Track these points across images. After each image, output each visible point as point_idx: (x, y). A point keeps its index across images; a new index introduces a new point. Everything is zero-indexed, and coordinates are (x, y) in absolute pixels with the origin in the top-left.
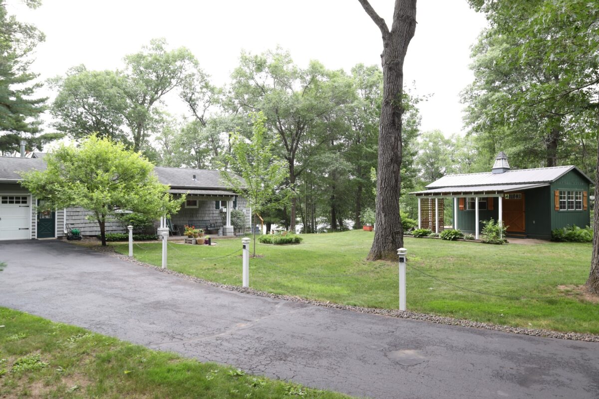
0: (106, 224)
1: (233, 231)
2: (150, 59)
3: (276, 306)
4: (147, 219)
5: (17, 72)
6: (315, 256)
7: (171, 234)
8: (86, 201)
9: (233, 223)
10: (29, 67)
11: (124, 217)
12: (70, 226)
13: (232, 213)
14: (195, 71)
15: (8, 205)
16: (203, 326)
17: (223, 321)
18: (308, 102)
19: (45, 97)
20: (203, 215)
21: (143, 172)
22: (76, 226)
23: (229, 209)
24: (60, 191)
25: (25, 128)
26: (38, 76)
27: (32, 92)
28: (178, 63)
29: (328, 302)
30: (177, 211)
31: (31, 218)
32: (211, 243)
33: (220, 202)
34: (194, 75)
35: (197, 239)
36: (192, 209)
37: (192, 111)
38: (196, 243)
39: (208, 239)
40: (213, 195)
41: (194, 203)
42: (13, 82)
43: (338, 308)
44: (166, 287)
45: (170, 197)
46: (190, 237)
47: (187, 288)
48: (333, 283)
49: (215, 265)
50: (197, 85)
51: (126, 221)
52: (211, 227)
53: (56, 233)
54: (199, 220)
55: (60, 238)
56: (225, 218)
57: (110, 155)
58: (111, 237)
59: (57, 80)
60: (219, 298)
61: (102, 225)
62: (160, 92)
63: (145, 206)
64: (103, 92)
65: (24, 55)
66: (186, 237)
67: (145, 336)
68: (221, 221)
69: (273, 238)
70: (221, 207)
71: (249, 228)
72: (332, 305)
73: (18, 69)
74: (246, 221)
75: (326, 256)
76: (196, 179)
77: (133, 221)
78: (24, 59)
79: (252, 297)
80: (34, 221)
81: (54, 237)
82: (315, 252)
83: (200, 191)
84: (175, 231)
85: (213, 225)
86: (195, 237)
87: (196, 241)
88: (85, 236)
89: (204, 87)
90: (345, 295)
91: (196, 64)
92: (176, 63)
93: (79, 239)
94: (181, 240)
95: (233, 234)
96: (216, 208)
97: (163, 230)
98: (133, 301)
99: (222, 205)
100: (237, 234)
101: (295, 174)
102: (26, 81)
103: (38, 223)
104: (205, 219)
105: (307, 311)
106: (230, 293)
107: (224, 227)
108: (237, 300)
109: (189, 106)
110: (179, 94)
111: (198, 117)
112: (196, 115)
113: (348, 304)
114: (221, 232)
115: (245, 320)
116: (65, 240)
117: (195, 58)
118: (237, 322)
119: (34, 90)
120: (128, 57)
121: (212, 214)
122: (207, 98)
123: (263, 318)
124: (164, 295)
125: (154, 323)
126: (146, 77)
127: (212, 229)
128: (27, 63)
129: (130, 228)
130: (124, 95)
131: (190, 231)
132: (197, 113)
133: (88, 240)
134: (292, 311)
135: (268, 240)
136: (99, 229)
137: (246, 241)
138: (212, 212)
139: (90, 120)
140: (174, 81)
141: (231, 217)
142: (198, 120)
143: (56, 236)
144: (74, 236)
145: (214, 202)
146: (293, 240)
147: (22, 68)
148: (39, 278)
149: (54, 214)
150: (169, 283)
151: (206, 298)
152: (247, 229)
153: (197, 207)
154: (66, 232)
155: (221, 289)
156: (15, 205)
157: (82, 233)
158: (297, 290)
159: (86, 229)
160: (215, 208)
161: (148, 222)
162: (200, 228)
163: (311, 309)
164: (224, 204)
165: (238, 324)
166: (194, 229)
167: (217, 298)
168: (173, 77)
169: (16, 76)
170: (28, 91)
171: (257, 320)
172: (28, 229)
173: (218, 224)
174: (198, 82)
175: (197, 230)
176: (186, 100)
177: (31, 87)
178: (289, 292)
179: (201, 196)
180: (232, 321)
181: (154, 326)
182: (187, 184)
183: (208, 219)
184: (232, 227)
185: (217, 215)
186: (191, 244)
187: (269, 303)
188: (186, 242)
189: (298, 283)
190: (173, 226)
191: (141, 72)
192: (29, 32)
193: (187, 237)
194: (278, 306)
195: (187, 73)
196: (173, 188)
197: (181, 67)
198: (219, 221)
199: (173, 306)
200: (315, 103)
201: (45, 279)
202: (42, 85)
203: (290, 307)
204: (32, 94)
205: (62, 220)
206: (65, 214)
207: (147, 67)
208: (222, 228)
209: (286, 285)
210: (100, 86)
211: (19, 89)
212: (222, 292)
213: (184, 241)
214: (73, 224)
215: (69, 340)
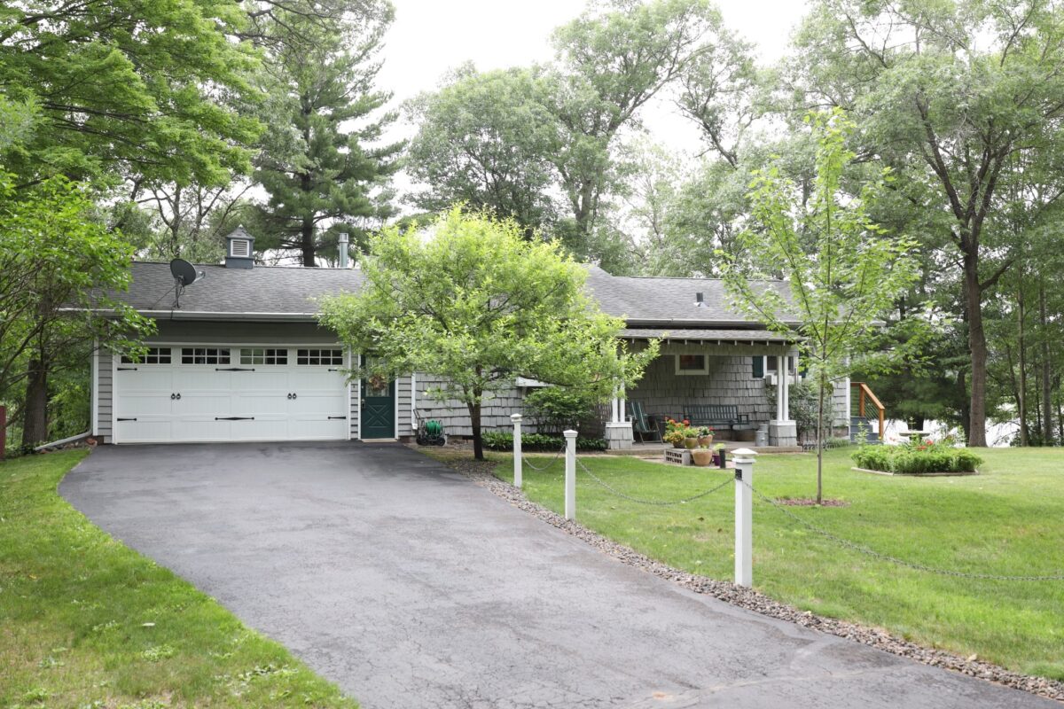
0: (483, 412)
1: (794, 434)
2: (606, 25)
3: (800, 651)
4: (581, 401)
5: (351, 94)
6: (1000, 511)
7: (639, 437)
8: (427, 356)
9: (795, 414)
10: (372, 81)
11: (533, 396)
12: (423, 414)
13: (792, 389)
14: (712, 38)
15: (309, 367)
16: (562, 684)
17: (620, 677)
18: (1016, 78)
19: (400, 141)
20: (721, 393)
21: (562, 288)
22: (435, 413)
23: (783, 380)
24: (381, 334)
25: (364, 210)
26: (390, 97)
27: (379, 133)
28: (672, 27)
29: (974, 657)
30: (635, 381)
31: (350, 396)
32: (727, 463)
33: (765, 359)
34: (711, 49)
35: (694, 451)
36: (692, 377)
37: (708, 138)
38: (692, 462)
39: (718, 454)
40: (740, 341)
41: (697, 362)
42: (345, 116)
43: (996, 679)
44: (541, 568)
45: (619, 347)
46: (677, 445)
47: (590, 574)
48: (1022, 596)
49: (702, 519)
50: (721, 72)
51: (537, 403)
52: (740, 422)
53: (397, 428)
54: (710, 406)
55: (404, 439)
56: (773, 402)
57: (485, 252)
58: (501, 441)
59: (420, 102)
60: (654, 609)
61: (475, 410)
62: (631, 102)
63: (561, 370)
64: (504, 114)
65: (364, 57)
66: (669, 447)
67: (407, 691)
68: (765, 408)
69: (894, 456)
70: (766, 373)
71: (844, 427)
72: (981, 667)
73: (354, 89)
74: (835, 408)
75: (1037, 512)
76: (702, 304)
77: (550, 404)
78: (362, 66)
79: (744, 616)
80: (355, 402)
81: (393, 436)
82: (1003, 501)
83: (711, 331)
84: (647, 433)
85: (744, 418)
86: (690, 446)
87: (691, 456)
88: (454, 438)
89: (739, 76)
90: (1044, 639)
91: (715, 21)
92: (666, 27)
93: (440, 442)
94: (655, 454)
95: (795, 442)
96: (754, 376)
97: (619, 426)
98: (442, 594)
99: (769, 368)
100: (805, 442)
101: (980, 283)
102: (367, 112)
103: (362, 405)
104: (727, 402)
105: (890, 679)
106: (690, 600)
107: (772, 422)
108: (694, 619)
109: (702, 127)
110: (677, 98)
111: (723, 153)
112: (720, 148)
113: (1039, 672)
114: (762, 435)
115: (682, 683)
116: (413, 444)
117: (711, 8)
118: (654, 687)
119: (382, 128)
120: (559, 31)
121: (743, 390)
122: (745, 102)
123: (741, 682)
124: (520, 588)
125: (448, 661)
126: (600, 70)
127: (743, 427)
128: (370, 73)
129: (516, 418)
130: (548, 115)
131: (677, 432)
132: (721, 144)
133: (457, 446)
134: (841, 674)
135: (878, 461)
136: (469, 422)
137: (744, 457)
138: (742, 385)
139: (483, 181)
140: (662, 72)
141: (790, 399)
142: (724, 158)
143: (397, 436)
144: (431, 436)
145: (749, 361)
146: (953, 464)
147: (359, 85)
148: (302, 525)
149: (392, 385)
150: (554, 558)
151: (619, 605)
152: (839, 432)
153: (705, 372)
154: (415, 426)
155: (673, 585)
156: (323, 368)
157: (447, 431)
158: (890, 609)
159: (455, 422)
160: (750, 376)
161: (583, 408)
162: (703, 425)
163: (903, 674)
164: (773, 365)
165: (654, 693)
166: (687, 425)
167: (644, 611)
168: (661, 62)
169: (350, 103)
170: (371, 133)
171: (717, 688)
172: (344, 418)
173: (759, 417)
174: (725, 64)
175: (695, 430)
176: (696, 114)
177: (377, 123)
178: (861, 612)
179: (710, 345)
180: (645, 682)
181: (444, 666)
182: (677, 316)
183: (733, 401)
184: (794, 423)
185: (756, 393)
186: (679, 465)
187: (784, 639)
188: (668, 459)
189: (907, 587)
190: (645, 418)
191: (588, 59)
192: (366, 7)
193: (672, 446)
194: (804, 652)
195: (695, 46)
196: (631, 325)
197: (679, 35)
198: (762, 409)
199: (521, 619)
200: (1037, 78)
201: (309, 527)
202: (396, 116)
203: (839, 661)
204: (380, 137)
205: (407, 401)
206: (414, 387)
207: (602, 46)
208: (765, 427)
209: (865, 588)
210: (497, 101)
211: (356, 130)
212: (670, 595)
213: (664, 456)
214: (429, 410)
215: (241, 676)
